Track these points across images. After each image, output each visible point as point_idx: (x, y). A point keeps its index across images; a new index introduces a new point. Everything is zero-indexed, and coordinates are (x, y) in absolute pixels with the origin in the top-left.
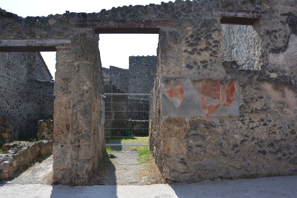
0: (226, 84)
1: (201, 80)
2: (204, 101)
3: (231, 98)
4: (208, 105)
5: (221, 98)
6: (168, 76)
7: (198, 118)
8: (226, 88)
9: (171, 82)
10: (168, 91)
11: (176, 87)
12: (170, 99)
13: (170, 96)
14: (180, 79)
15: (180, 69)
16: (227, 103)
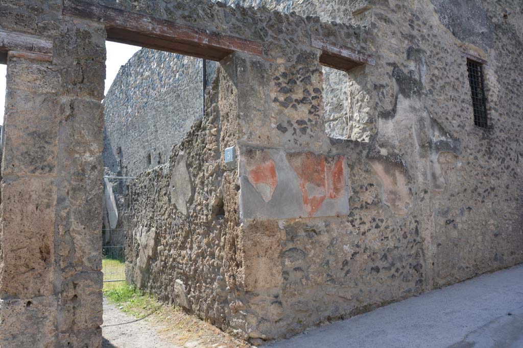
0: (332, 162)
1: (299, 154)
2: (306, 191)
3: (339, 186)
4: (310, 197)
5: (327, 186)
6: (250, 143)
7: (297, 220)
8: (333, 167)
9: (256, 155)
10: (252, 171)
11: (264, 165)
12: (255, 186)
13: (255, 181)
14: (270, 151)
15: (269, 131)
16: (334, 193)
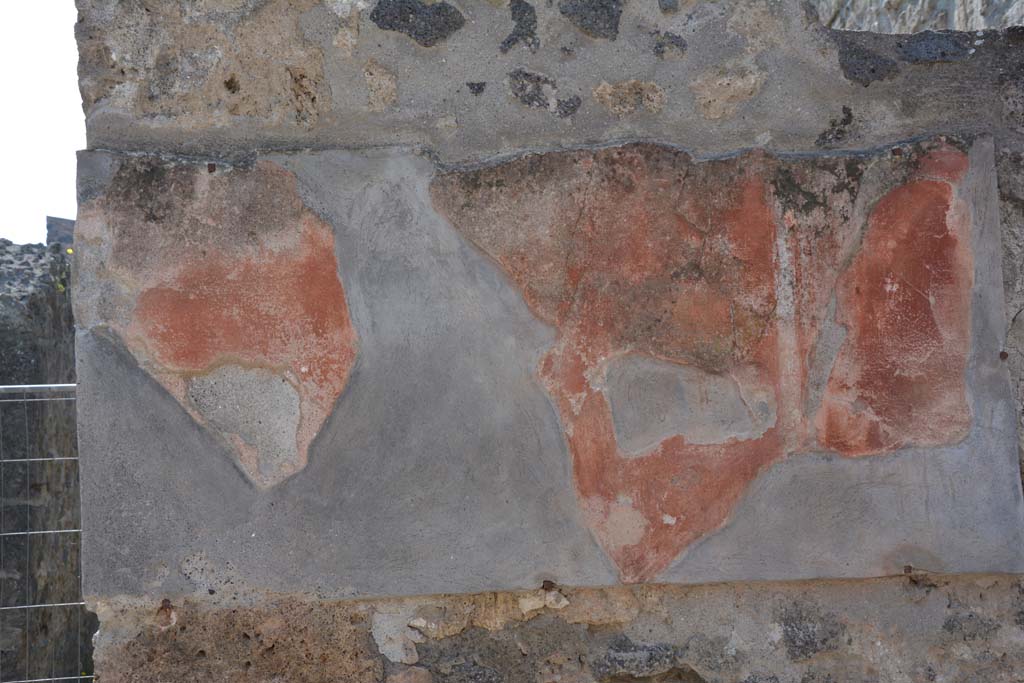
0: (840, 201)
1: (544, 167)
2: (595, 403)
3: (913, 362)
4: (637, 448)
5: (789, 362)
6: (155, 124)
7: (528, 605)
8: (848, 238)
9: (189, 195)
10: (155, 300)
11: (248, 253)
12: (178, 392)
13: (177, 357)
14: (304, 161)
15: (305, 42)
16: (870, 416)
